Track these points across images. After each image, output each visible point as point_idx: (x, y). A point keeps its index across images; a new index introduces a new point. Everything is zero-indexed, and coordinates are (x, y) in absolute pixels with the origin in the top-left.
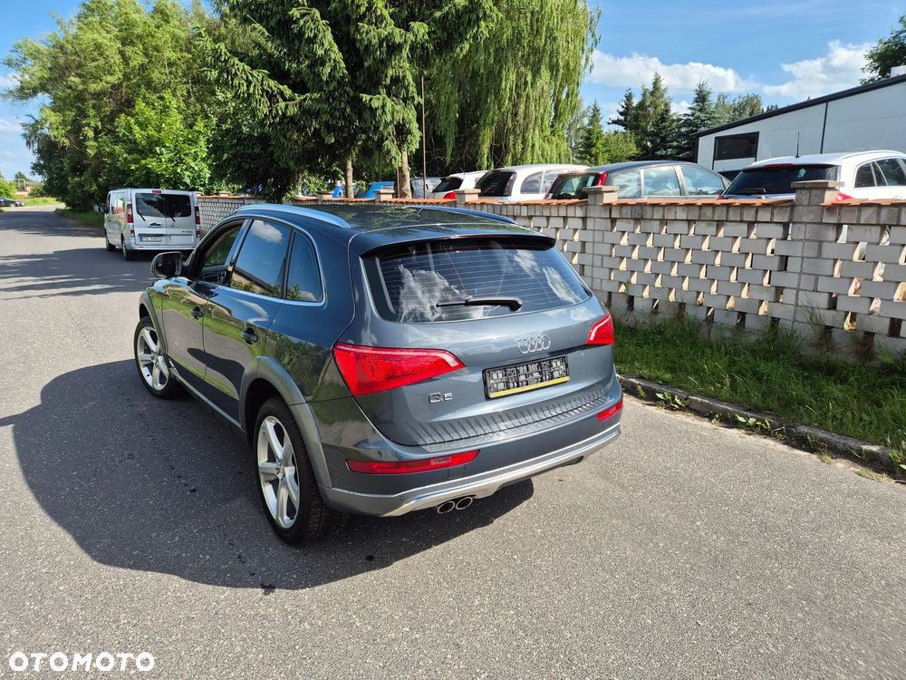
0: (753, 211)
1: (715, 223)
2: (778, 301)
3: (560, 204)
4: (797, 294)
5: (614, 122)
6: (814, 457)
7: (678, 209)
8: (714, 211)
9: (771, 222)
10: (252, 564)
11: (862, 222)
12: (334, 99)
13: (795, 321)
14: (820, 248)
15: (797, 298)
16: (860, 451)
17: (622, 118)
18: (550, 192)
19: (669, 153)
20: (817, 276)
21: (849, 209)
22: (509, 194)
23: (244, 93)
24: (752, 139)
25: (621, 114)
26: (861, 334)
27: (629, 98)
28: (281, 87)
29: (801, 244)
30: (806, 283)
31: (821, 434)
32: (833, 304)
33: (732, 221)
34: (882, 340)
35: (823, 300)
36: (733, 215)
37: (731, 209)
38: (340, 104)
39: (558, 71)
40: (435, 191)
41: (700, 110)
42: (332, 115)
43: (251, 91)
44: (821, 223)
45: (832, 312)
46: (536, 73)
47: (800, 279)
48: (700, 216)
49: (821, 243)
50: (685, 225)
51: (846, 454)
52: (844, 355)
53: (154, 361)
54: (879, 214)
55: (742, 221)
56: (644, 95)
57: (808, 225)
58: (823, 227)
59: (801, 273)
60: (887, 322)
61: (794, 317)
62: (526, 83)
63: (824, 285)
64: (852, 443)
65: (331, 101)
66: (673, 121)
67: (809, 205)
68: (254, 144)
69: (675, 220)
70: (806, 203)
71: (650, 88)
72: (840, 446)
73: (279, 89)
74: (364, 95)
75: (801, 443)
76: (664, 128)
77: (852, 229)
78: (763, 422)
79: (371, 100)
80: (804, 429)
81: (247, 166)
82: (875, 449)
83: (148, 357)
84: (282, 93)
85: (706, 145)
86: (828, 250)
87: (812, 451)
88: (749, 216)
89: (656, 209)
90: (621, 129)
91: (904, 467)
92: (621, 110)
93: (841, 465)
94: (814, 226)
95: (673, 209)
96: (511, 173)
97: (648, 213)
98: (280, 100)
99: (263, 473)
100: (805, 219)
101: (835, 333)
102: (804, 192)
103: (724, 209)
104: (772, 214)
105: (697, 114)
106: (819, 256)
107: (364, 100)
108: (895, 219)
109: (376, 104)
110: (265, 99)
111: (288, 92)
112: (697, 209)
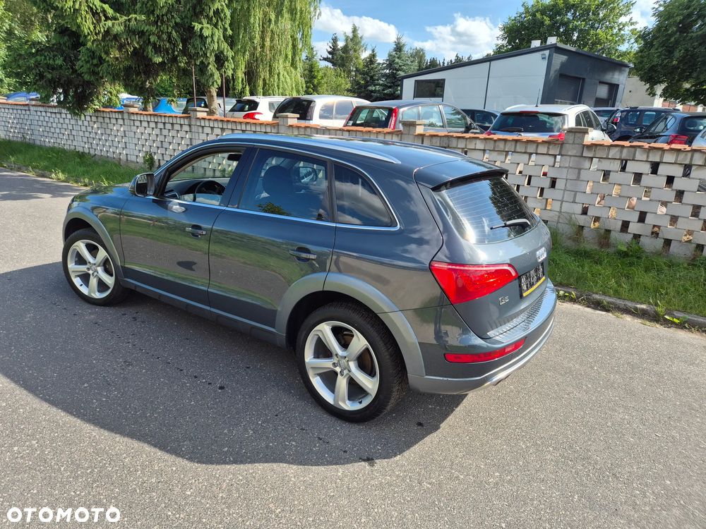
0: (535, 146)
1: (505, 153)
2: (545, 209)
3: (380, 132)
4: (561, 205)
5: (325, 59)
6: (610, 314)
7: (478, 142)
8: (505, 144)
9: (547, 154)
10: (336, 442)
11: (610, 157)
12: (163, 22)
13: (558, 222)
14: (579, 173)
15: (561, 207)
16: (636, 309)
17: (330, 56)
18: (350, 120)
19: (377, 89)
20: (576, 192)
21: (601, 148)
22: (311, 119)
23: (70, 8)
24: (440, 84)
25: (330, 53)
26: (603, 231)
27: (335, 40)
28: (104, 5)
29: (565, 170)
30: (569, 196)
31: (608, 299)
32: (585, 212)
33: (518, 152)
34: (616, 236)
35: (579, 209)
36: (520, 148)
37: (518, 144)
38: (168, 29)
39: (296, 14)
40: (232, 110)
41: (398, 58)
42: (159, 37)
43: (77, 7)
44: (582, 156)
45: (584, 217)
46: (279, 14)
47: (564, 194)
48: (494, 147)
49: (580, 170)
50: (481, 153)
51: (627, 311)
52: (590, 244)
53: (91, 272)
54: (621, 152)
55: (525, 153)
56: (346, 40)
57: (572, 158)
58: (582, 159)
59: (565, 190)
60: (620, 223)
61: (558, 220)
62: (270, 20)
63: (579, 198)
64: (630, 304)
65: (159, 24)
66: (379, 64)
67: (574, 143)
68: (55, 56)
69: (475, 149)
70: (571, 142)
71: (351, 35)
72: (622, 306)
73: (102, 7)
74: (196, 24)
75: (598, 305)
76: (372, 69)
77: (601, 162)
78: (570, 293)
79: (201, 29)
80: (597, 297)
81: (49, 76)
82: (644, 306)
83: (83, 268)
84: (104, 11)
85: (409, 86)
86: (584, 175)
87: (607, 311)
88: (531, 149)
89: (460, 140)
90: (330, 65)
91: (666, 317)
92: (330, 50)
93: (628, 318)
94: (576, 159)
95: (474, 142)
96: (310, 102)
97: (454, 143)
98: (103, 18)
99: (312, 368)
100: (570, 153)
101: (585, 231)
102: (571, 134)
103: (513, 143)
104: (548, 148)
105: (397, 60)
106: (578, 179)
107: (196, 28)
108: (632, 156)
109: (206, 33)
110: (89, 16)
111: (110, 12)
112: (492, 142)
